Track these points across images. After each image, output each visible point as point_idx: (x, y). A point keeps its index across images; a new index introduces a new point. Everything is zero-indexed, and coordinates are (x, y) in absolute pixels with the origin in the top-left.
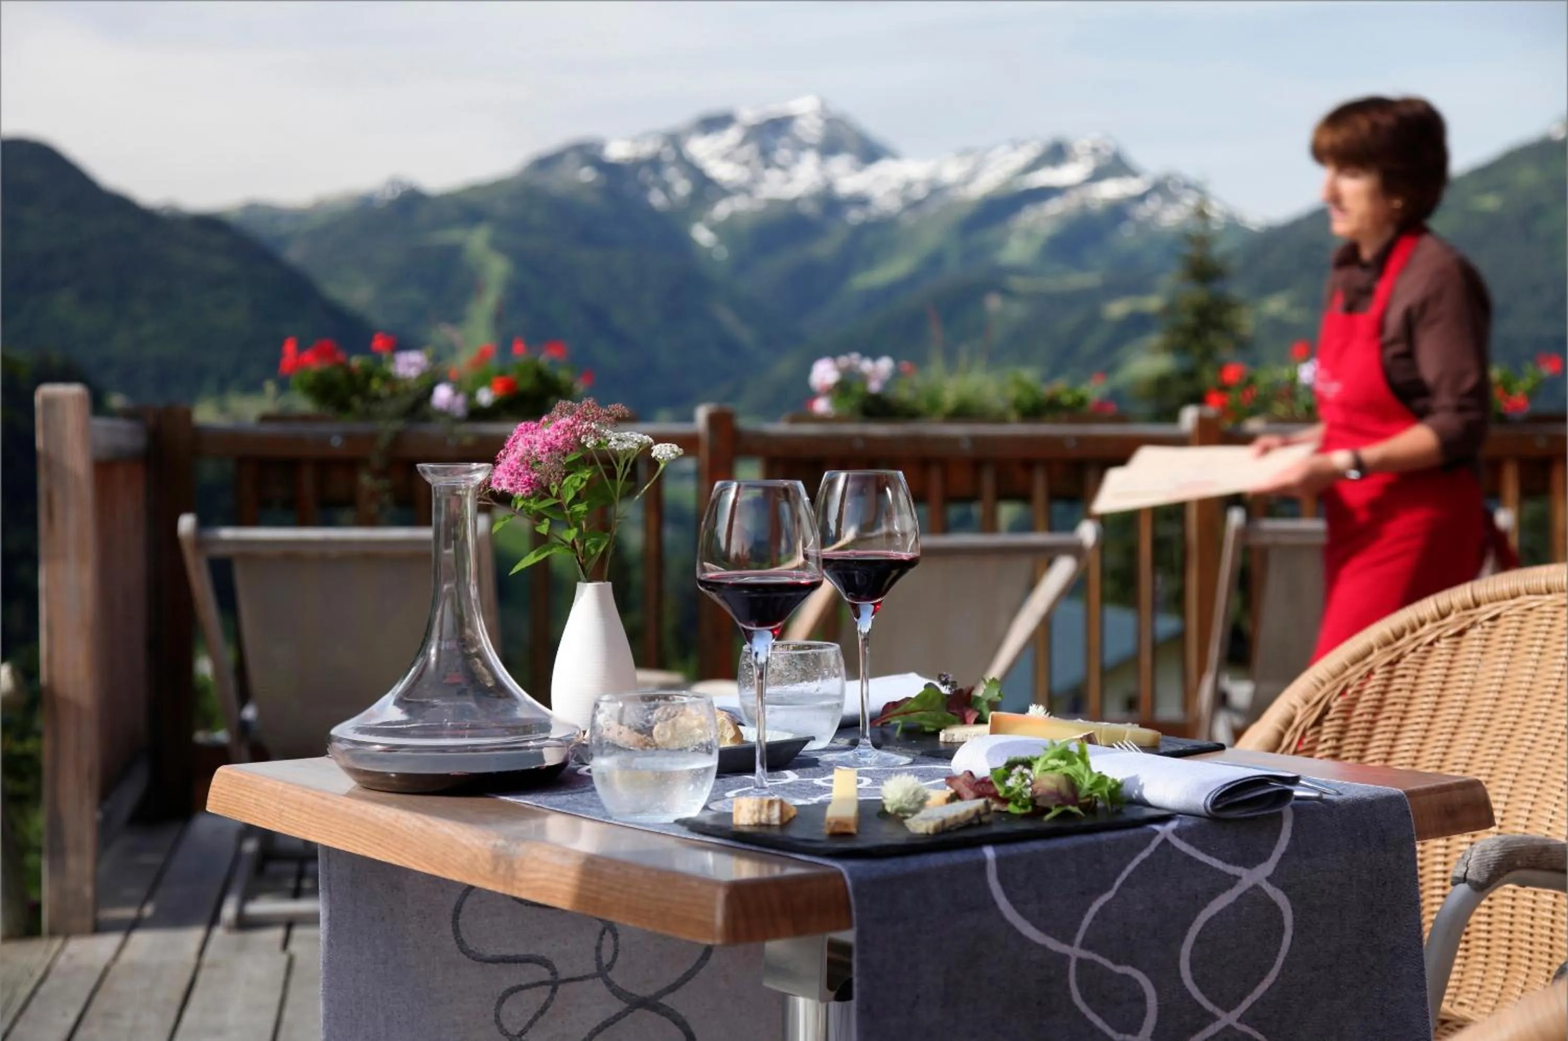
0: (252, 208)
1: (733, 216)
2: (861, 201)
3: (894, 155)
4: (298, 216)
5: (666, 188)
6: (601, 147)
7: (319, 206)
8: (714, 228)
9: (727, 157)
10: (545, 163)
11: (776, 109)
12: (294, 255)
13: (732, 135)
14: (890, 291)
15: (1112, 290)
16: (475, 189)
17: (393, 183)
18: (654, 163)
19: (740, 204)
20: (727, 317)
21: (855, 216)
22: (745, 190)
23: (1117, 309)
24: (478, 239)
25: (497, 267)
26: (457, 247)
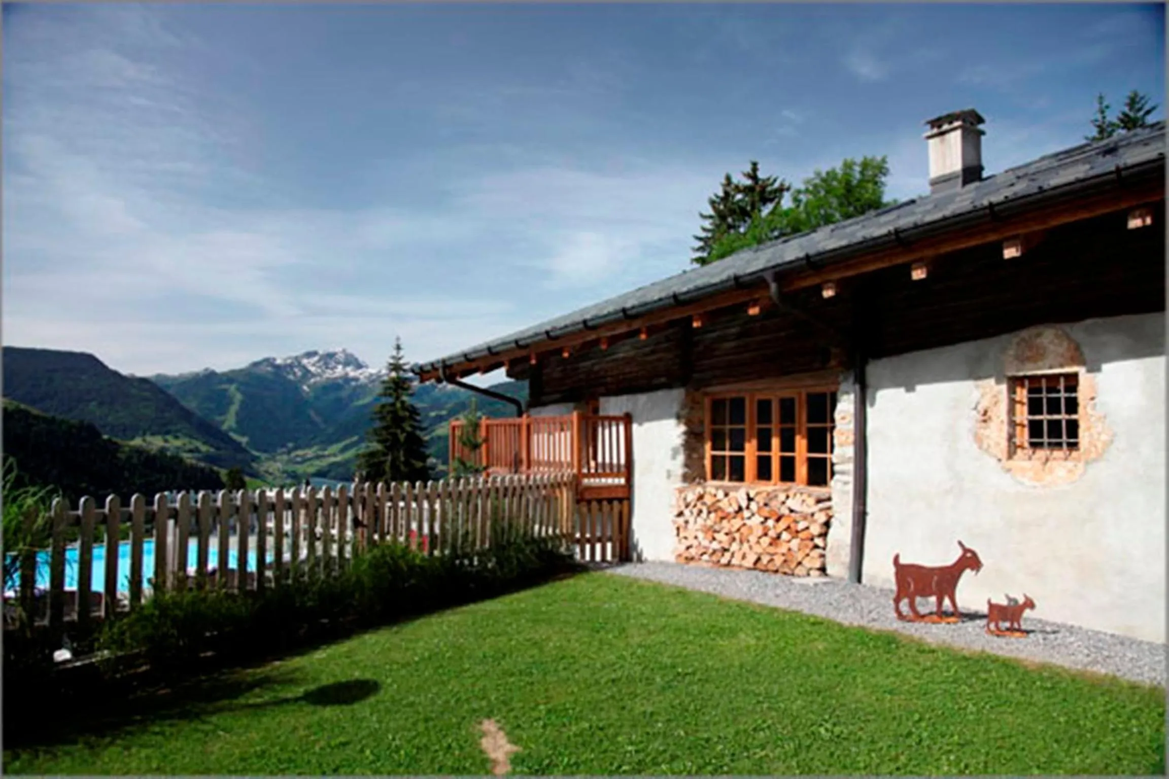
0: (159, 376)
1: (315, 383)
2: (356, 379)
3: (367, 367)
4: (174, 379)
5: (295, 374)
6: (274, 359)
7: (181, 376)
8: (309, 386)
9: (314, 365)
10: (256, 364)
11: (331, 350)
12: (171, 392)
13: (316, 358)
14: (365, 406)
15: (432, 409)
16: (233, 372)
17: (206, 370)
18: (291, 366)
19: (318, 379)
20: (312, 413)
21: (353, 383)
22: (319, 375)
23: (433, 414)
24: (232, 388)
25: (239, 397)
26: (226, 390)
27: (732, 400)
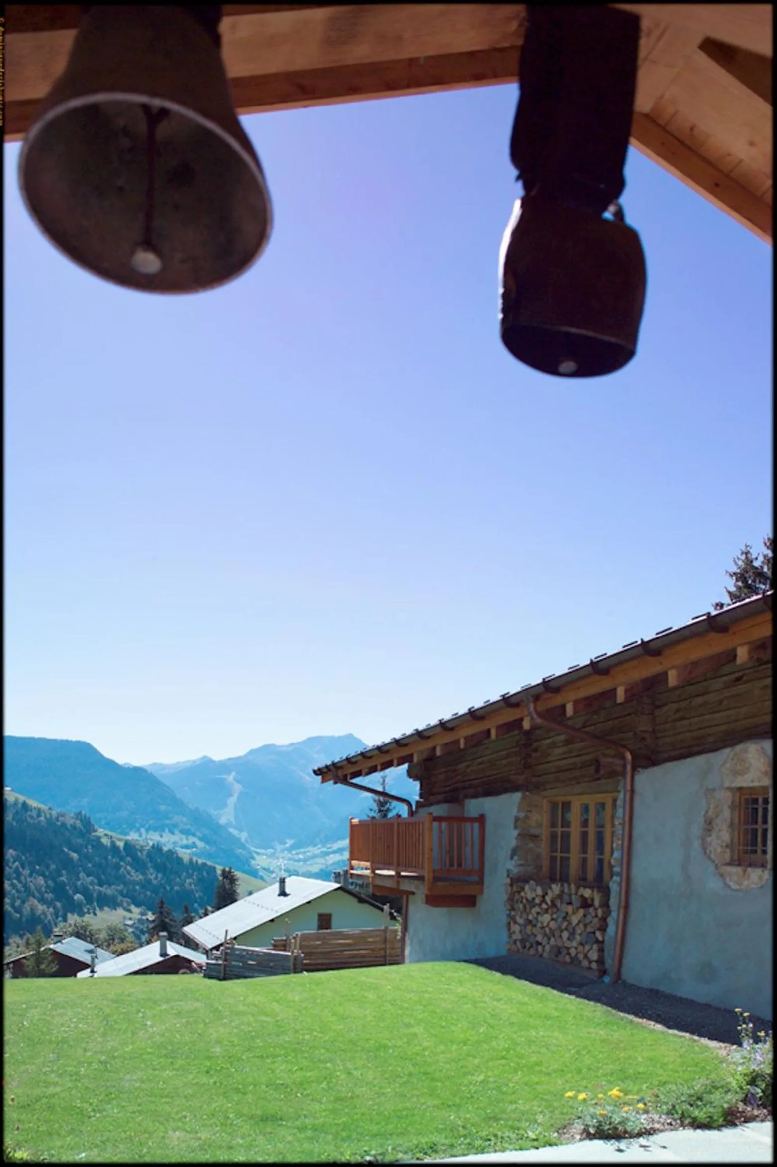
12: (167, 782)
16: (230, 760)
24: (231, 778)
25: (237, 787)
26: (225, 779)
27: (563, 804)
